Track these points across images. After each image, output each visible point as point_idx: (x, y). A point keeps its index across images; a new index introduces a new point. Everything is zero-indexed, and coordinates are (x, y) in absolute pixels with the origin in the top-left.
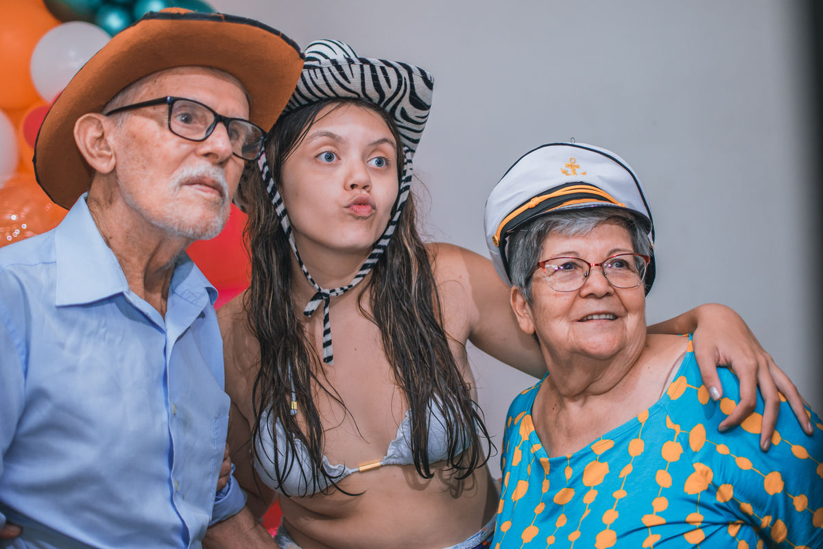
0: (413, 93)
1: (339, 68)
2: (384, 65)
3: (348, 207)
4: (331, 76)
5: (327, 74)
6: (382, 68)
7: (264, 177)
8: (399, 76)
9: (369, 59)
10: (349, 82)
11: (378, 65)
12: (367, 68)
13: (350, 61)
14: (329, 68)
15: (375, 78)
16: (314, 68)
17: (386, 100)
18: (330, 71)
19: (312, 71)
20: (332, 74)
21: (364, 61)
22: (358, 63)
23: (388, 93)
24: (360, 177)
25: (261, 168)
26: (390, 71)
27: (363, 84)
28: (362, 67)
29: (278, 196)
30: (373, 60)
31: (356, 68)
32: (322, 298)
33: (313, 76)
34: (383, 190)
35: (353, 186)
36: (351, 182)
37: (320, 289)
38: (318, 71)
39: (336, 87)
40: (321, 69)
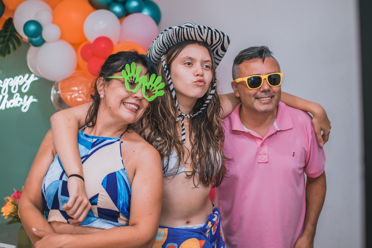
0: (223, 44)
1: (200, 29)
2: (216, 31)
3: (195, 82)
4: (197, 32)
5: (196, 30)
6: (215, 32)
7: (165, 69)
8: (220, 36)
9: (211, 28)
10: (203, 35)
11: (214, 31)
12: (210, 31)
13: (205, 28)
14: (197, 28)
15: (212, 35)
16: (191, 27)
17: (213, 45)
18: (197, 30)
19: (190, 28)
20: (197, 31)
21: (209, 28)
22: (207, 29)
23: (215, 42)
24: (200, 71)
25: (164, 66)
26: (217, 34)
27: (207, 37)
28: (208, 30)
29: (169, 77)
30: (213, 29)
31: (206, 30)
32: (182, 117)
33: (191, 30)
34: (208, 76)
35: (197, 75)
36: (197, 74)
37: (181, 114)
38: (193, 29)
39: (197, 36)
40: (194, 28)
